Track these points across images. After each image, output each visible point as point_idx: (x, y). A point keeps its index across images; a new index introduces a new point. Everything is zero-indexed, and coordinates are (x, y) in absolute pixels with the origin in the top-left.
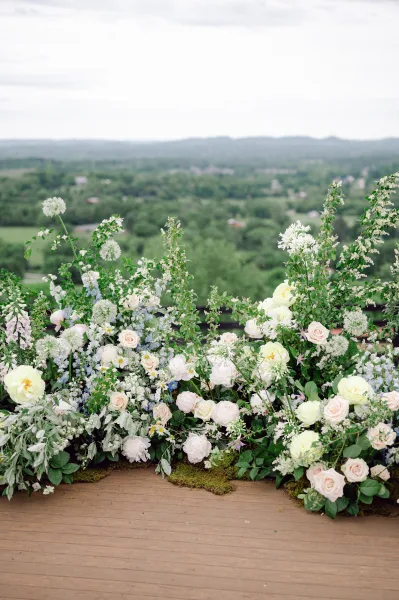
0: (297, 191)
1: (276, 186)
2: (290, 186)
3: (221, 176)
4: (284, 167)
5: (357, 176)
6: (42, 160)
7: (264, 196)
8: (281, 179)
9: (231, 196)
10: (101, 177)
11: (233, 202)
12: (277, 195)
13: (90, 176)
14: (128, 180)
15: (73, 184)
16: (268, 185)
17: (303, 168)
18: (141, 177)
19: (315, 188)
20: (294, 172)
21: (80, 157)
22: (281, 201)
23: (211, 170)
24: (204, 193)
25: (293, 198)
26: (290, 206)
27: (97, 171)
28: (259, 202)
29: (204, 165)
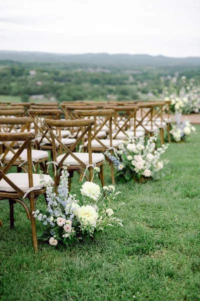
0: (142, 82)
1: (131, 79)
2: (139, 80)
3: (104, 73)
4: (136, 70)
5: (173, 76)
6: (12, 62)
7: (125, 84)
8: (134, 76)
9: (109, 83)
10: (43, 71)
11: (110, 87)
12: (132, 84)
13: (37, 71)
14: (57, 73)
15: (29, 74)
16: (127, 79)
17: (145, 71)
18: (63, 73)
19: (151, 81)
20: (141, 73)
21: (32, 61)
22: (134, 87)
23: (99, 70)
24: (95, 81)
25: (140, 86)
26: (139, 90)
27: (41, 68)
28: (123, 87)
29: (95, 67)
